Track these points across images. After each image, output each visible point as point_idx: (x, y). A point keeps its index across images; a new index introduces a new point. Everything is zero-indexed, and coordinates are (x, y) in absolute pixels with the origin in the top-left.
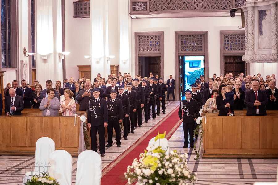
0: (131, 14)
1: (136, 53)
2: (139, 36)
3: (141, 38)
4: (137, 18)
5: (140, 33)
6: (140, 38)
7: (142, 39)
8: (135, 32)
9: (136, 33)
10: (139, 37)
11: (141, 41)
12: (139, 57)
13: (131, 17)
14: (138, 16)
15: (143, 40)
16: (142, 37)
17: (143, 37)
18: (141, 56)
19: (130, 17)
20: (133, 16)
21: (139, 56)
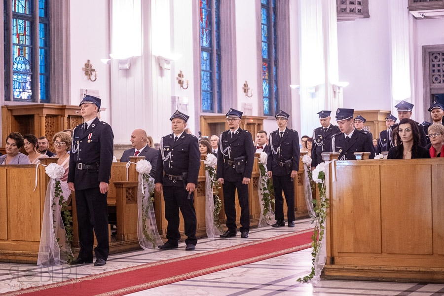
0: (410, 9)
1: (425, 86)
2: (431, 54)
3: (436, 58)
4: (426, 17)
5: (433, 47)
6: (433, 57)
7: (438, 59)
8: (423, 46)
9: (424, 48)
10: (433, 54)
11: (436, 62)
12: (433, 96)
13: (413, 16)
14: (428, 13)
15: (439, 61)
16: (438, 56)
17: (439, 54)
18: (434, 92)
19: (411, 17)
20: (416, 14)
21: (432, 93)
